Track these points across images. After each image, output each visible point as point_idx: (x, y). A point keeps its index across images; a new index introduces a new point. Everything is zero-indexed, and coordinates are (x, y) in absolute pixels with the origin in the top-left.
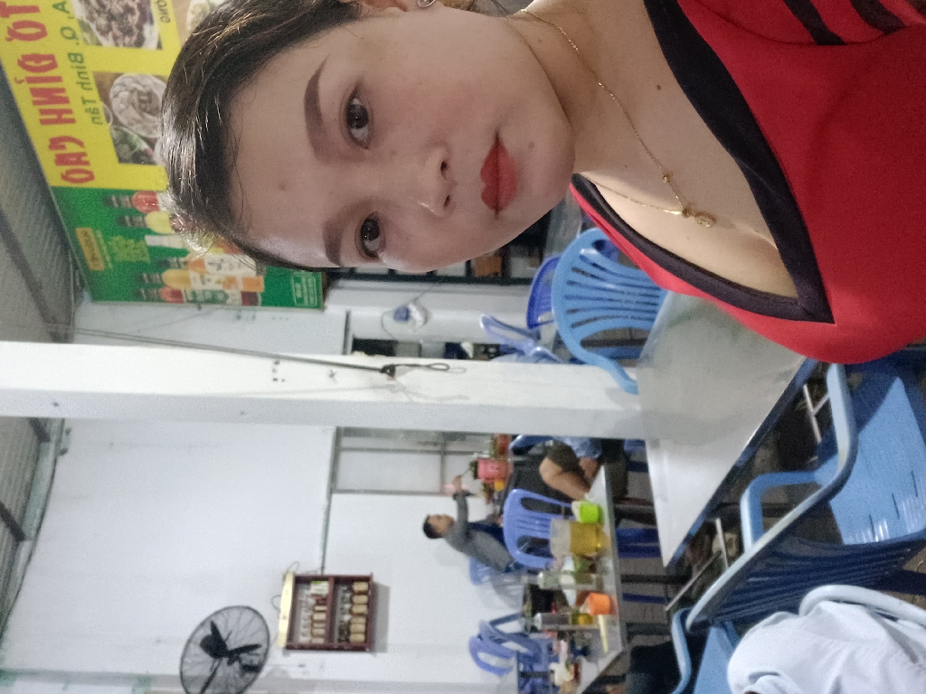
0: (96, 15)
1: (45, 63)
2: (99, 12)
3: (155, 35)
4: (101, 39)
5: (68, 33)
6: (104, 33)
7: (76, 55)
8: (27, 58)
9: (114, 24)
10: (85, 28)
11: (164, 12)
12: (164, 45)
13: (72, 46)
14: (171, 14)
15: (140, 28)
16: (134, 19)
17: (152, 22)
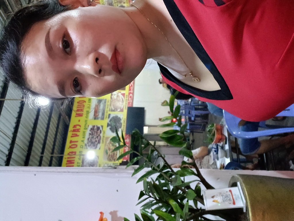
0: (89, 142)
1: (74, 153)
2: (90, 142)
3: (100, 146)
4: (88, 148)
5: (81, 147)
6: (89, 146)
7: (81, 151)
8: (70, 152)
9: (92, 144)
10: (86, 145)
11: (103, 141)
12: (101, 149)
13: (81, 150)
14: (104, 142)
15: (97, 145)
16: (96, 143)
17: (100, 143)
